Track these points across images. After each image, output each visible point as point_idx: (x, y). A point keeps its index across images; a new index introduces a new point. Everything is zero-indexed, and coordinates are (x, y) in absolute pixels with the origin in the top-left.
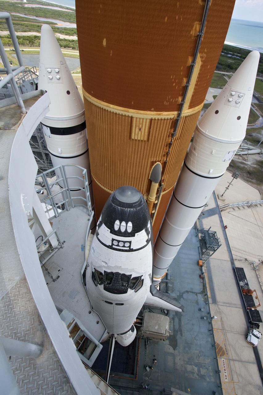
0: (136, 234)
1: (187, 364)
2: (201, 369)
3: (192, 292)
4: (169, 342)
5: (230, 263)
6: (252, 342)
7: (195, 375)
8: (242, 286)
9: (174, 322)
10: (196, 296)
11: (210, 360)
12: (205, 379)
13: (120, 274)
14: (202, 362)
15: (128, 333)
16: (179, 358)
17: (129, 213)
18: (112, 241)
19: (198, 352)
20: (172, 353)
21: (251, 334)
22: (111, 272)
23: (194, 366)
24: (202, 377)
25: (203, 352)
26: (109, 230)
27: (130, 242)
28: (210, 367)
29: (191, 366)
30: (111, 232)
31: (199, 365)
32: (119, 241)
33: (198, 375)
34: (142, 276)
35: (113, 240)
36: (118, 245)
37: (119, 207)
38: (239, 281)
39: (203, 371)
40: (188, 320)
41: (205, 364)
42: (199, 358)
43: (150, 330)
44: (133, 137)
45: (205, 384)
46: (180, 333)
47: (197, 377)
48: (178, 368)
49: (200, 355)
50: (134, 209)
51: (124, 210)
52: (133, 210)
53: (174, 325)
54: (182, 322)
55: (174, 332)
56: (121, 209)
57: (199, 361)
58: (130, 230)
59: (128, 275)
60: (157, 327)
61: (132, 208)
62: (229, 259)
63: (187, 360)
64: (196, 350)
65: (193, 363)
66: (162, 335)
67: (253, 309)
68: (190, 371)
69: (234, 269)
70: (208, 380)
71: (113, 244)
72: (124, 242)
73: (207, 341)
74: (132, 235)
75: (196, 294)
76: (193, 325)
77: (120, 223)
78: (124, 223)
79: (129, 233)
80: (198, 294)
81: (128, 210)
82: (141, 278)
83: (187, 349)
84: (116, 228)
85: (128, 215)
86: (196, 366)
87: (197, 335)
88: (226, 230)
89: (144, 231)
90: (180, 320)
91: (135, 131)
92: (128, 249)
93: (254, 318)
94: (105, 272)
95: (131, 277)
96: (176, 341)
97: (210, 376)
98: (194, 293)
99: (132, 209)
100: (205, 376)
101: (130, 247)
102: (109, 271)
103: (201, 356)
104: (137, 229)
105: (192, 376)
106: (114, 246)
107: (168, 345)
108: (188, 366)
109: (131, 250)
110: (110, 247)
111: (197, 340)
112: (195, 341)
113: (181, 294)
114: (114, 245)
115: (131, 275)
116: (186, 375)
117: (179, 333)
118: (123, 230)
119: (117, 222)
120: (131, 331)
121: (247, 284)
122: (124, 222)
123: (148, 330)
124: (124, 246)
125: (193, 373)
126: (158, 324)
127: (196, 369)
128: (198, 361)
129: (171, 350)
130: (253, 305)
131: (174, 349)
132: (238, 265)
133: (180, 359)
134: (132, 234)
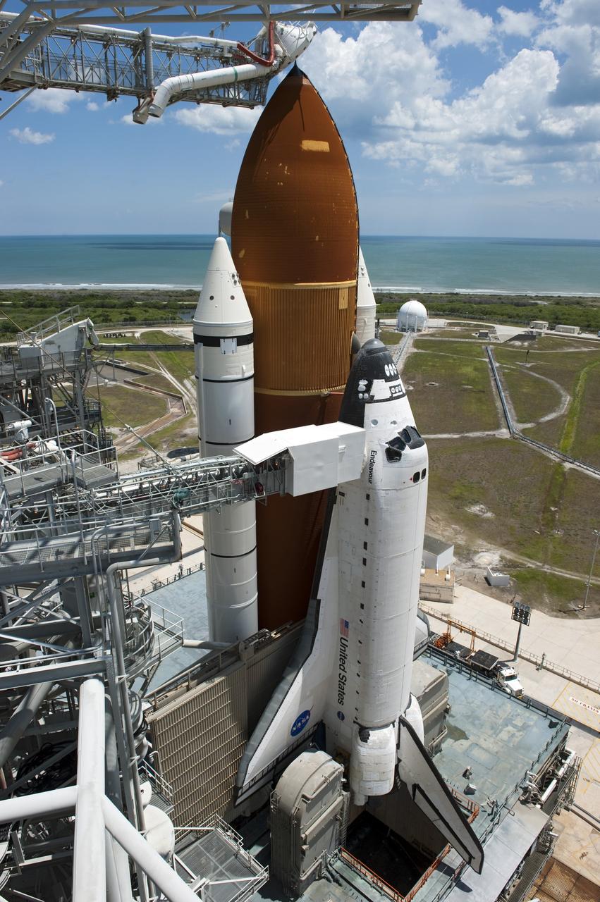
1: (498, 735)
2: (513, 722)
4: (451, 738)
6: (515, 690)
7: (518, 734)
11: (509, 705)
12: (529, 726)
14: (506, 716)
16: (482, 740)
18: (391, 390)
19: (489, 712)
20: (471, 746)
21: (506, 682)
23: (506, 729)
24: (524, 727)
25: (493, 706)
26: (384, 380)
27: (400, 385)
28: (517, 711)
29: (503, 732)
30: (386, 381)
31: (508, 722)
32: (394, 387)
33: (519, 731)
35: (391, 388)
36: (396, 393)
39: (519, 722)
41: (510, 713)
42: (499, 716)
44: (340, 308)
45: (535, 730)
47: (521, 733)
48: (495, 749)
49: (494, 712)
56: (383, 354)
57: (503, 718)
63: (491, 732)
64: (485, 712)
65: (500, 727)
67: (473, 654)
68: (509, 738)
70: (532, 723)
71: (392, 394)
72: (398, 386)
73: (483, 691)
77: (389, 367)
83: (477, 722)
84: (388, 375)
86: (507, 726)
87: (466, 698)
91: (341, 300)
92: (401, 393)
93: (486, 663)
96: (456, 729)
97: (528, 717)
100: (525, 723)
102: (401, 430)
103: (497, 711)
105: (517, 739)
106: (394, 395)
107: (455, 744)
108: (500, 735)
110: (392, 399)
111: (473, 702)
112: (472, 705)
116: (511, 745)
118: (393, 374)
119: (386, 366)
124: (399, 392)
125: (513, 735)
127: (510, 728)
128: (501, 721)
129: (464, 743)
130: (469, 651)
131: (467, 738)
133: (485, 740)
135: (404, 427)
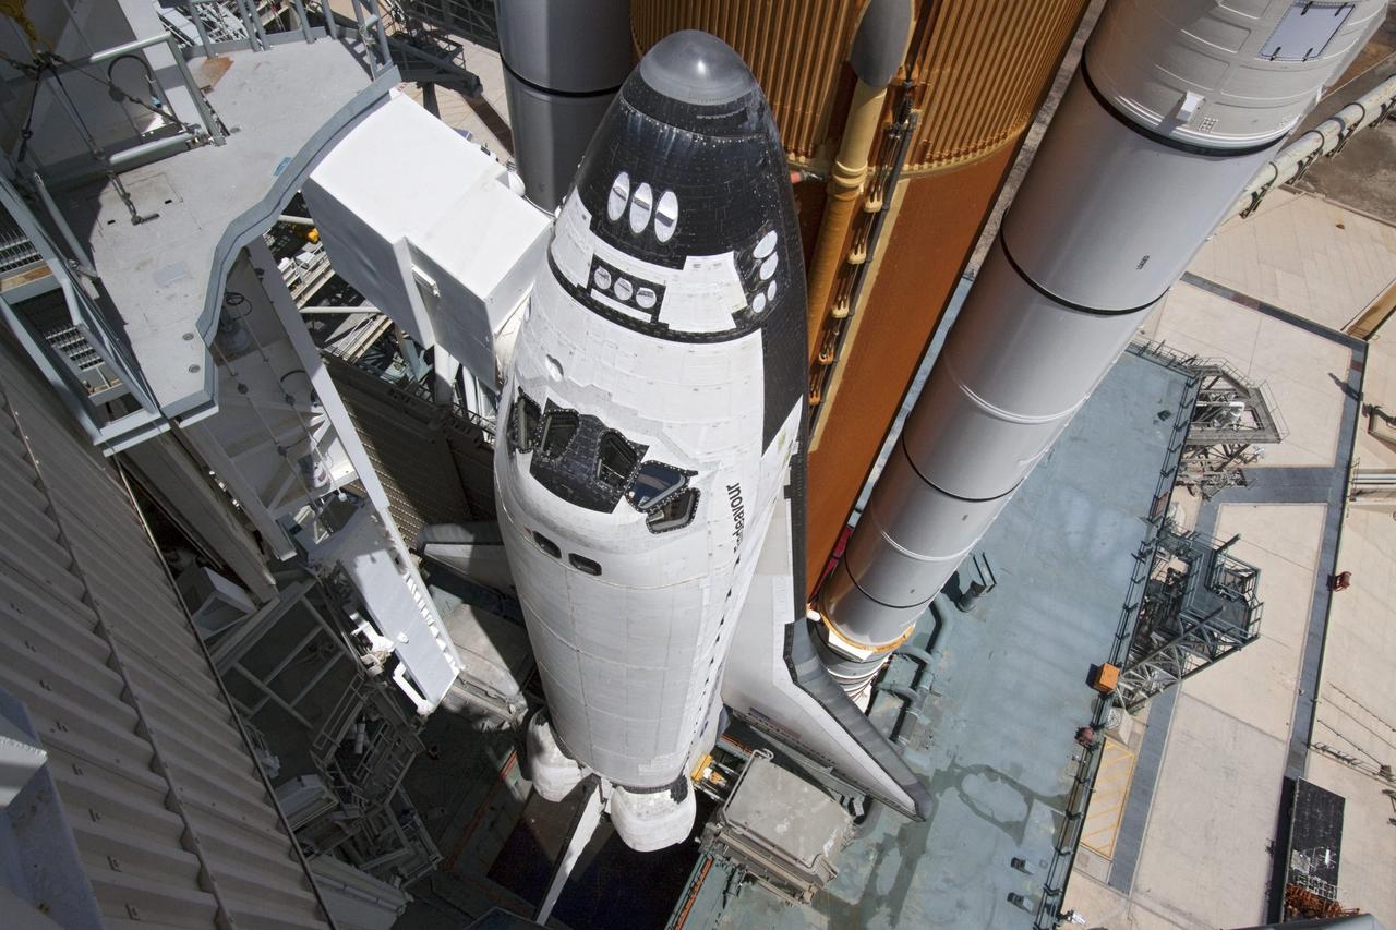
0: (690, 260)
3: (1013, 783)
5: (1280, 753)
8: (1295, 875)
9: (878, 862)
10: (1024, 806)
13: (601, 426)
15: (657, 795)
17: (672, 150)
18: (593, 270)
22: (571, 410)
26: (590, 217)
27: (660, 291)
30: (594, 227)
32: (616, 274)
34: (695, 473)
35: (597, 263)
36: (610, 293)
37: (639, 114)
38: (1294, 848)
40: (947, 881)
43: (751, 827)
46: (889, 910)
50: (700, 137)
51: (657, 129)
52: (694, 138)
53: (874, 875)
54: (916, 877)
55: (864, 896)
56: (645, 123)
58: (664, 233)
59: (634, 444)
60: (782, 828)
61: (690, 130)
62: (1285, 734)
66: (793, 862)
69: (1288, 786)
71: (592, 284)
72: (638, 283)
74: (669, 258)
75: (1029, 797)
76: (961, 906)
77: (633, 189)
78: (644, 193)
79: (661, 247)
80: (1035, 801)
81: (671, 131)
82: (687, 481)
84: (615, 210)
85: (670, 156)
88: (1337, 595)
89: (728, 258)
90: (909, 865)
92: (647, 318)
94: (550, 403)
95: (643, 455)
98: (1022, 789)
99: (689, 135)
101: (655, 311)
102: (564, 404)
104: (694, 239)
106: (595, 295)
109: (658, 330)
110: (581, 295)
113: (958, 771)
114: (597, 288)
115: (646, 448)
117: (885, 910)
118: (638, 224)
119: (622, 183)
120: (668, 792)
121: (1331, 875)
122: (648, 186)
123: (742, 822)
124: (632, 303)
126: (792, 818)
132: (1320, 773)
134: (672, 256)
135: (583, 410)
